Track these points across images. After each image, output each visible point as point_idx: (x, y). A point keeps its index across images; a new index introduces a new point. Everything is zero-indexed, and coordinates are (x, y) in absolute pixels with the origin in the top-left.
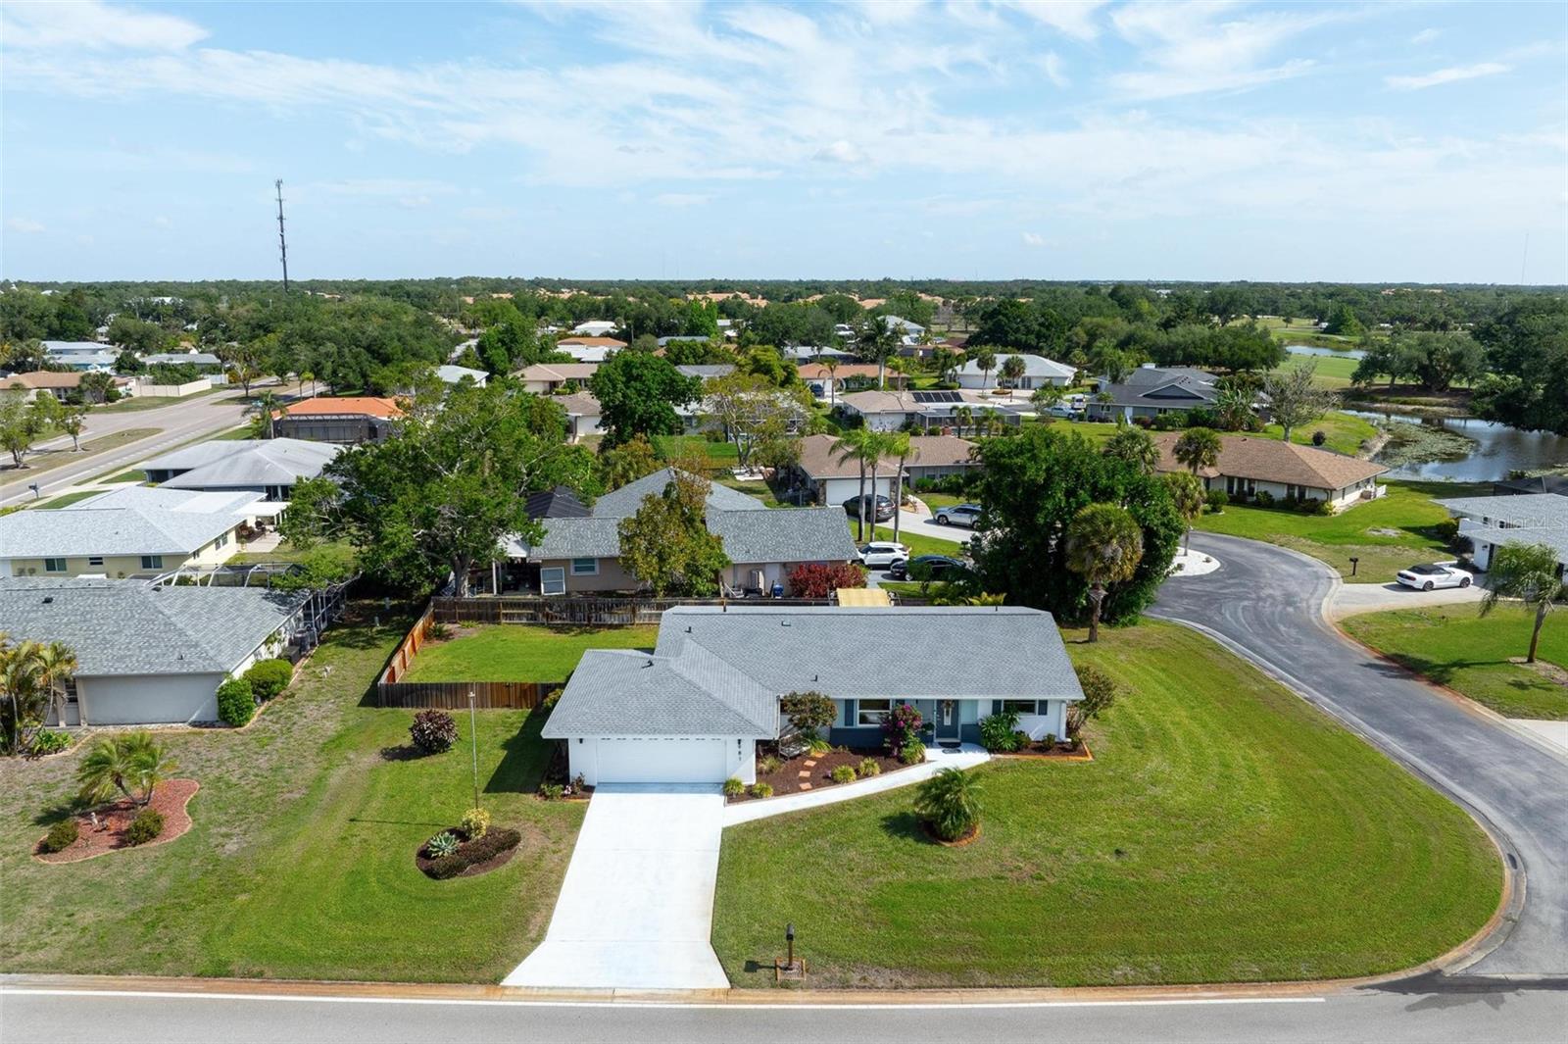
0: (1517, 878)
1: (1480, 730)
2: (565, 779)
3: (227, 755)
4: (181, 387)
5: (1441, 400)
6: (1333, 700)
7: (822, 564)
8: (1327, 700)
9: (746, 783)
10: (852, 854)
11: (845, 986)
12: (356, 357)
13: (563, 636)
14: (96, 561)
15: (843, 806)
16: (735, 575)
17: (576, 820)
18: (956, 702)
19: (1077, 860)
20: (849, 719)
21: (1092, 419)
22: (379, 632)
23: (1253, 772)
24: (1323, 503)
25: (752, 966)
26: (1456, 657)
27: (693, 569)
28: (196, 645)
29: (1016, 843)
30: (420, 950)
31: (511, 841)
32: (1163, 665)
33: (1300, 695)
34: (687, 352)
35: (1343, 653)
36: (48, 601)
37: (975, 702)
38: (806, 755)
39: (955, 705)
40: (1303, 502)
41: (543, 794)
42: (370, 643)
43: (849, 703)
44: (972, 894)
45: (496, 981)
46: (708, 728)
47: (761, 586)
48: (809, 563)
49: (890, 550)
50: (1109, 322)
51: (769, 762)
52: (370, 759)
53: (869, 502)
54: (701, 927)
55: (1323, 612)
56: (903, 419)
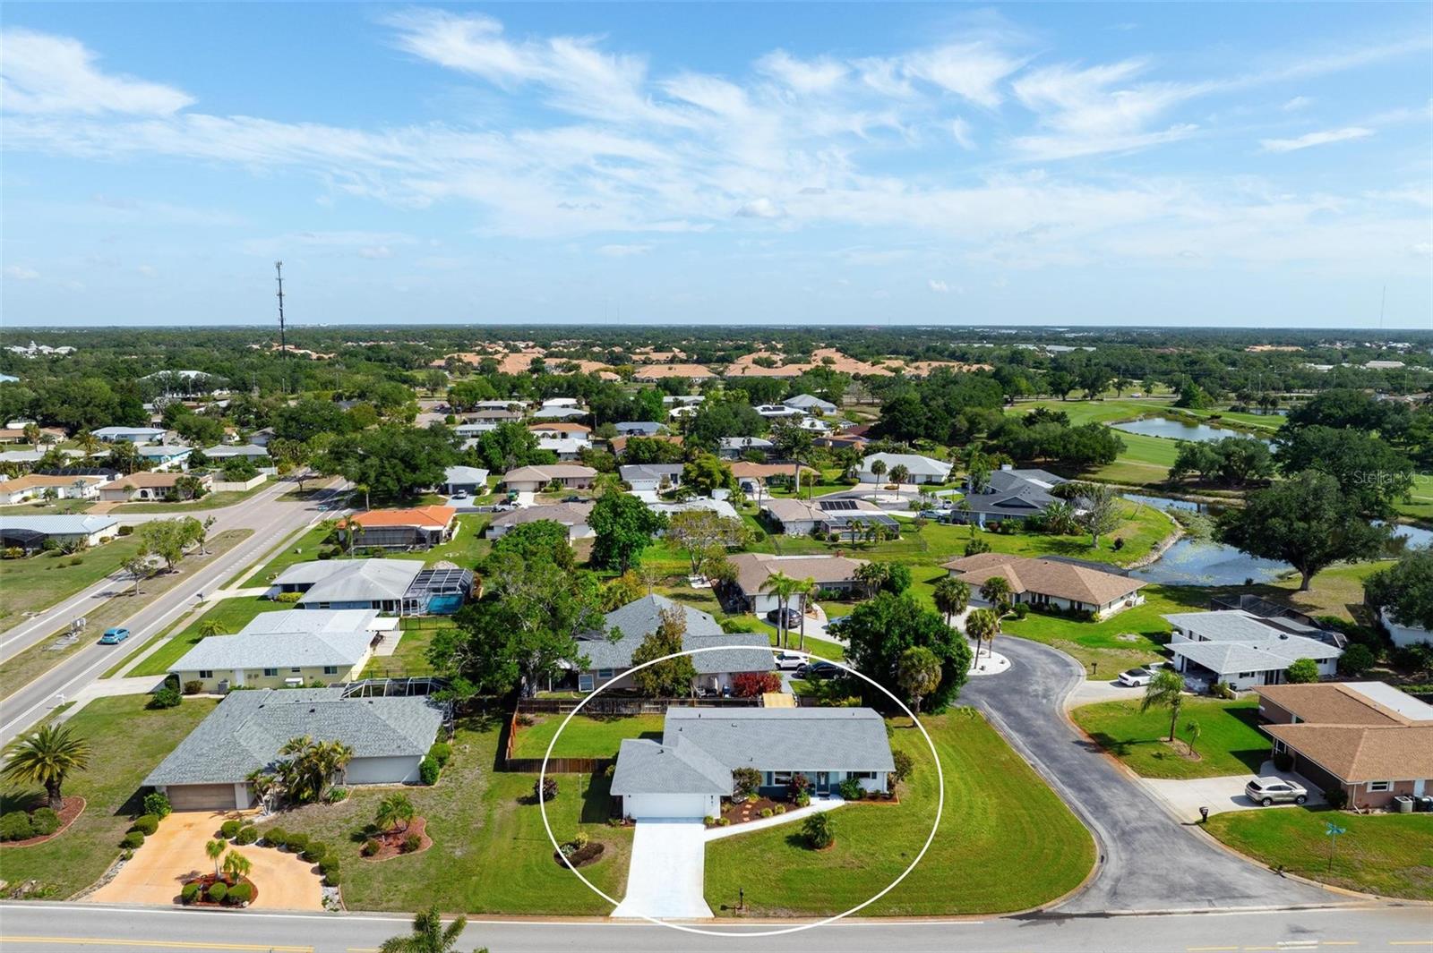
0: (1099, 867)
1: (1122, 786)
2: (620, 816)
3: (433, 803)
4: (248, 483)
5: (1237, 493)
6: (1048, 767)
7: (754, 673)
8: (1043, 766)
9: (715, 818)
10: (770, 855)
11: (767, 916)
12: (394, 467)
13: (598, 724)
14: (296, 670)
15: (766, 830)
16: (700, 680)
17: (629, 838)
18: (827, 773)
19: (881, 858)
20: (769, 782)
21: (955, 522)
22: (488, 720)
23: (985, 810)
24: (1094, 613)
25: (724, 908)
26: (1128, 737)
27: (676, 681)
28: (405, 739)
29: (852, 850)
30: (569, 902)
31: (600, 849)
32: (954, 743)
33: (1029, 763)
34: (643, 448)
35: (1065, 733)
36: (313, 711)
37: (837, 773)
38: (746, 802)
39: (827, 774)
40: (1079, 613)
41: (610, 824)
42: (484, 728)
43: (769, 774)
44: (828, 875)
45: (607, 915)
46: (696, 789)
47: (716, 687)
48: (745, 673)
49: (797, 658)
50: (985, 412)
51: (727, 806)
52: (512, 805)
53: (784, 615)
54: (699, 891)
55: (1065, 704)
56: (812, 525)
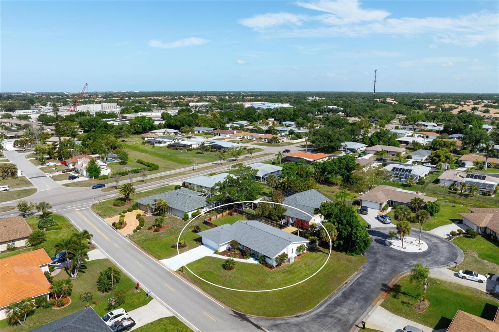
0: (290, 317)
4: (295, 140)
9: (219, 251)
14: (206, 187)
17: (195, 247)
20: (243, 248)
26: (408, 292)
28: (185, 207)
31: (184, 247)
35: (387, 280)
41: (197, 243)
45: (159, 260)
46: (214, 240)
47: (290, 222)
56: (453, 182)
